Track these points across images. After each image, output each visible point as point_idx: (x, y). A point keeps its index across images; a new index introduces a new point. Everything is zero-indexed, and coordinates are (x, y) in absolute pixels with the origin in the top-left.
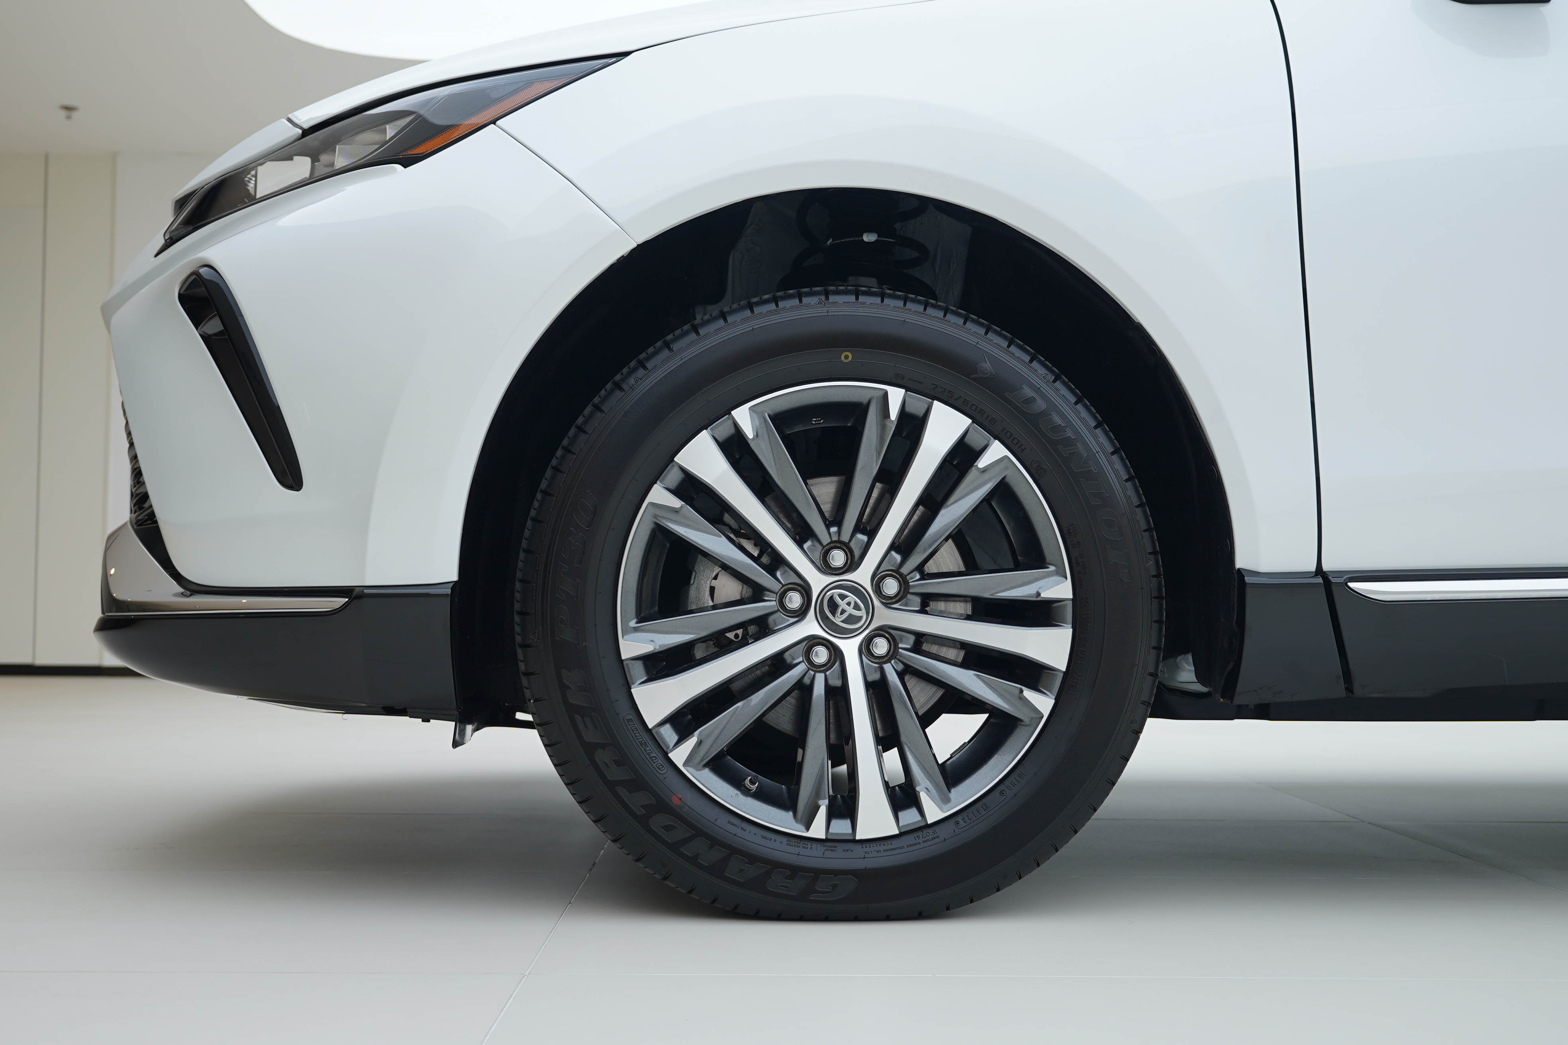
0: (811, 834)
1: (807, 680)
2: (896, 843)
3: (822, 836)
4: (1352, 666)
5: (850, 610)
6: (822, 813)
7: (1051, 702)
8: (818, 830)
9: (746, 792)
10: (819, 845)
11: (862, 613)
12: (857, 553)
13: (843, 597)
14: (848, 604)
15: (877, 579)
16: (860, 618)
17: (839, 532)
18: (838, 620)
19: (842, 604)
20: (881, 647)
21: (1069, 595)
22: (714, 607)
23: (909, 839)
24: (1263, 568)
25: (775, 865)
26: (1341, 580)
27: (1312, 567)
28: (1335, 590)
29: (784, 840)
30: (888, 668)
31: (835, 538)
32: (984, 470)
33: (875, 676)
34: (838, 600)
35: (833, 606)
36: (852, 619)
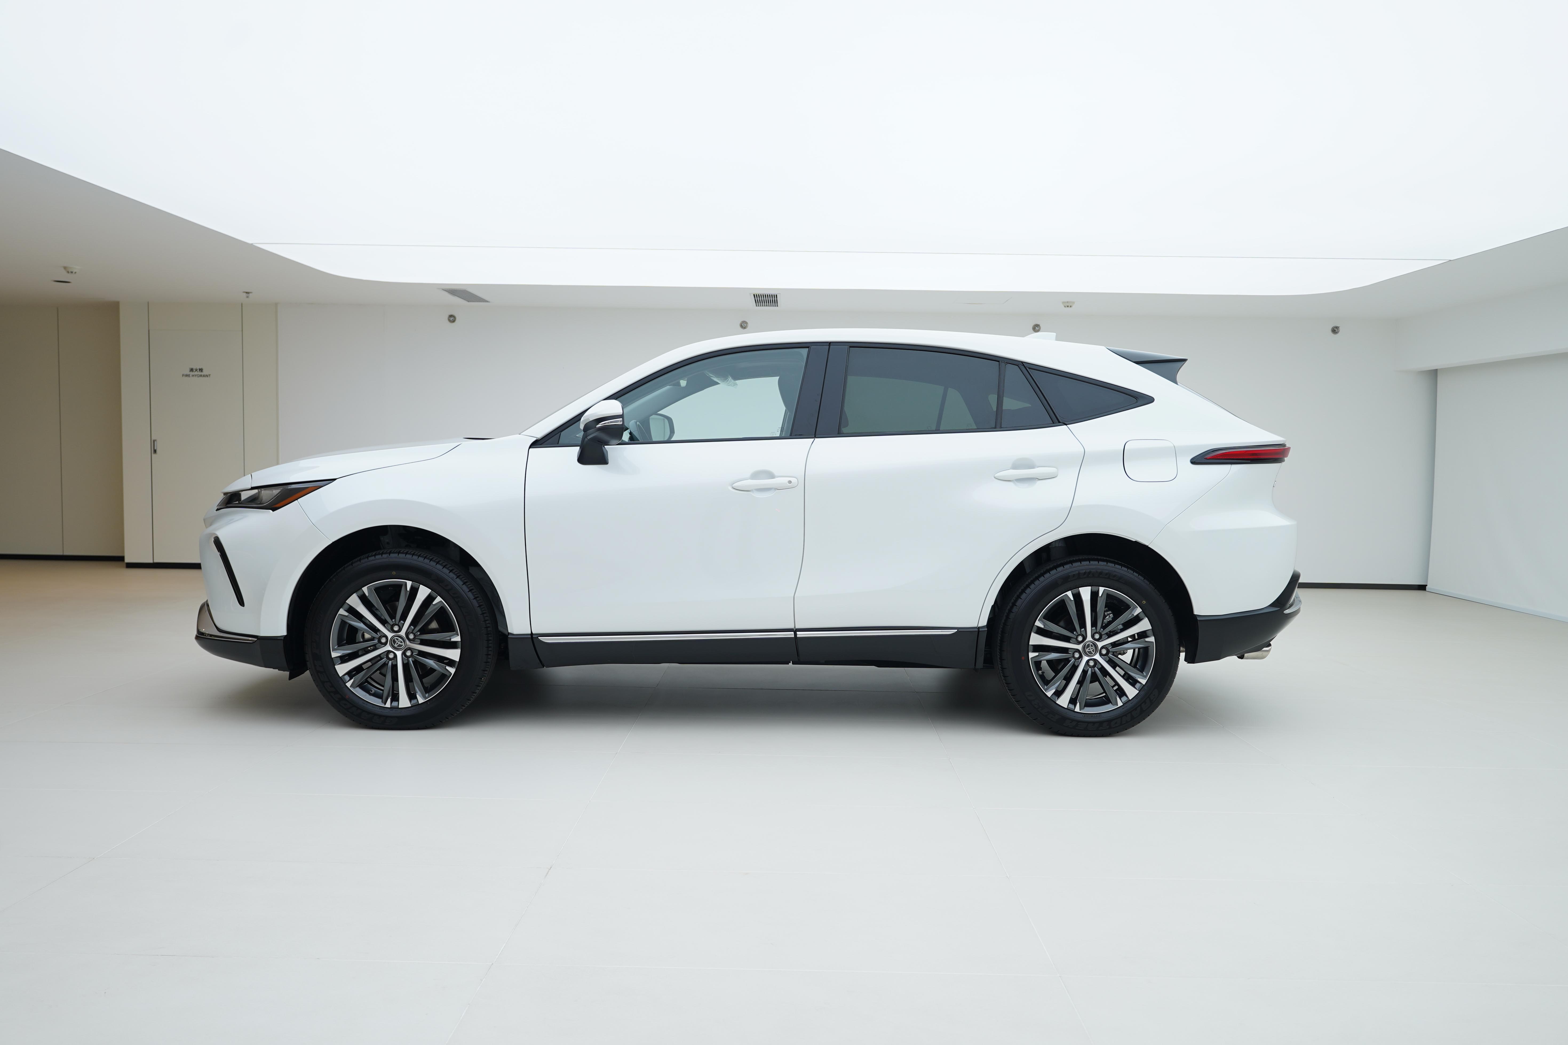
0: (386, 706)
1: (387, 662)
2: (410, 709)
3: (389, 707)
4: (542, 660)
5: (399, 643)
6: (389, 700)
7: (455, 670)
8: (388, 705)
9: (370, 694)
10: (388, 709)
11: (403, 644)
12: (401, 627)
13: (397, 639)
14: (399, 642)
15: (407, 634)
16: (402, 645)
17: (395, 621)
18: (396, 645)
19: (397, 642)
20: (409, 653)
21: (460, 640)
22: (364, 642)
23: (413, 708)
24: (515, 633)
25: (375, 715)
26: (536, 636)
27: (530, 633)
28: (534, 639)
29: (378, 707)
30: (410, 659)
31: (394, 623)
32: (435, 605)
33: (406, 662)
34: (396, 640)
35: (394, 642)
36: (400, 646)
